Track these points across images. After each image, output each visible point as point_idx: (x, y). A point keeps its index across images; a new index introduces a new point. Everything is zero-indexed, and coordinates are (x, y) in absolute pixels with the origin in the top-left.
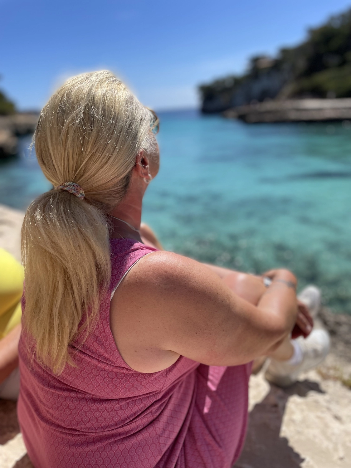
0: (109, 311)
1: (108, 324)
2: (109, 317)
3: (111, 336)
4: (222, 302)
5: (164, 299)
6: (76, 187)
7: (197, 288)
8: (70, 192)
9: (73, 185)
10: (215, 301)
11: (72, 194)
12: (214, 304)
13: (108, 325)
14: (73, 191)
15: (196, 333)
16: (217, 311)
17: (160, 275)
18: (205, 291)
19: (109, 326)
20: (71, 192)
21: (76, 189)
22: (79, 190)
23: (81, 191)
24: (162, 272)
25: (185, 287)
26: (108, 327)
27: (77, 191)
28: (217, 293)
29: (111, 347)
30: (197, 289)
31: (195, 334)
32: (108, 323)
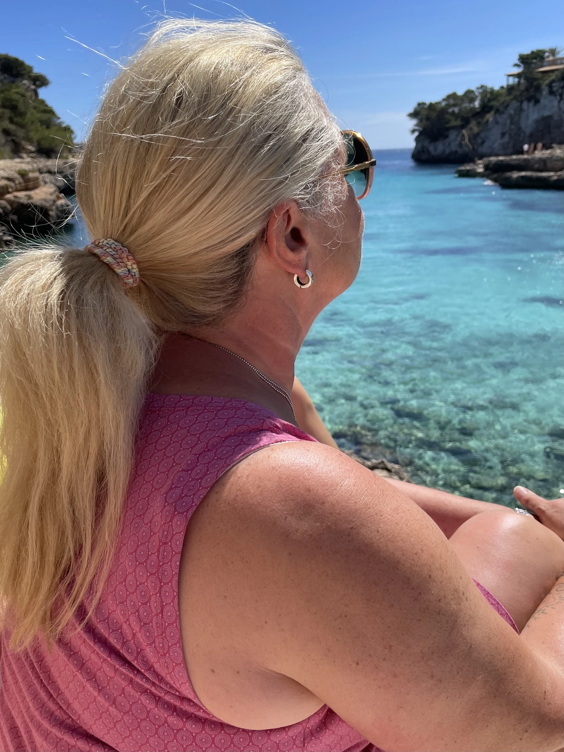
0: (178, 563)
1: (175, 594)
2: (177, 578)
3: (176, 626)
4: (439, 600)
5: (290, 554)
6: (120, 252)
7: (378, 546)
8: (103, 258)
9: (113, 246)
10: (420, 593)
11: (107, 264)
12: (416, 599)
13: (174, 597)
14: (109, 259)
15: (358, 664)
16: (420, 620)
17: (293, 495)
18: (398, 562)
19: (176, 600)
20: (105, 261)
21: (117, 256)
22: (125, 260)
23: (129, 263)
24: (299, 487)
25: (349, 535)
26: (173, 601)
27: (119, 260)
28: (430, 576)
29: (171, 653)
30: (379, 551)
31: (354, 665)
32: (174, 591)
